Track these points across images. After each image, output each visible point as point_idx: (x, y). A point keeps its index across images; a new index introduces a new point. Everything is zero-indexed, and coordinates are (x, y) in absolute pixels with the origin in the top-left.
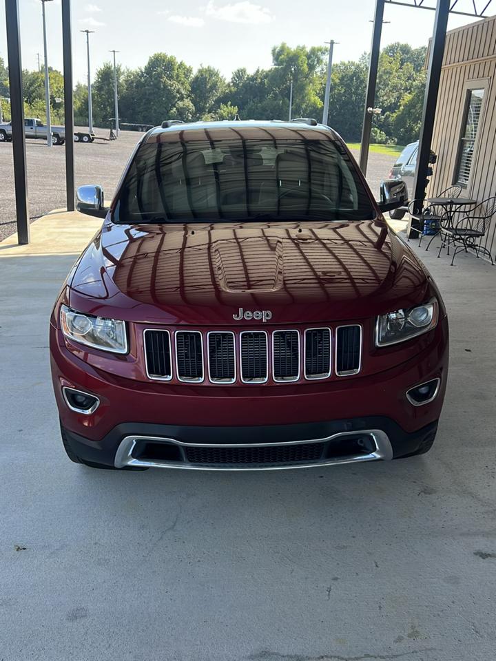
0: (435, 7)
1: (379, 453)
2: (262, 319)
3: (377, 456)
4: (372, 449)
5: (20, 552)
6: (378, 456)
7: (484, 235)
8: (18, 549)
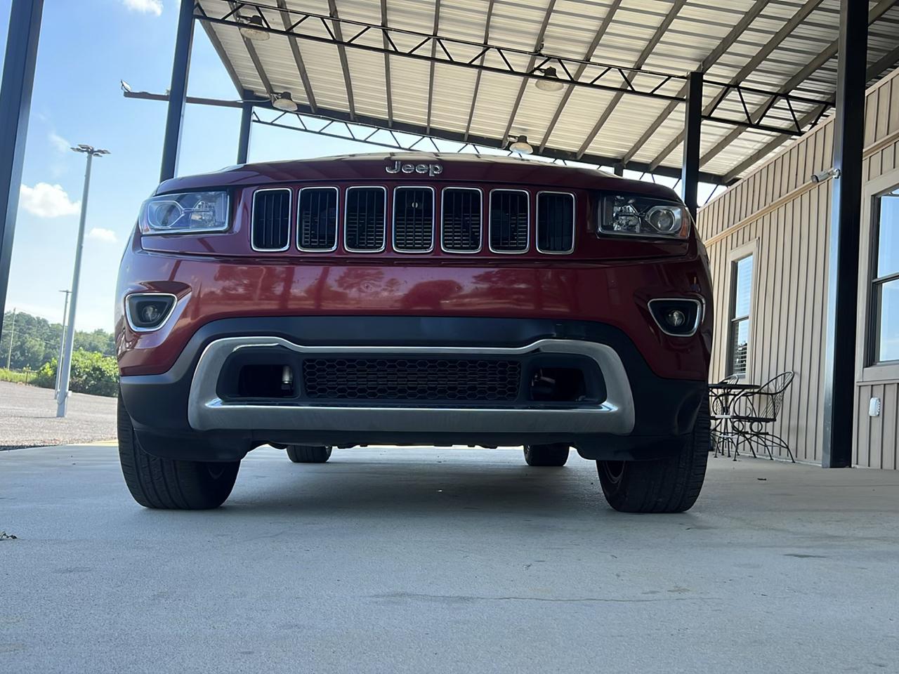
2: (428, 173)
3: (610, 406)
6: (613, 408)
7: (776, 420)
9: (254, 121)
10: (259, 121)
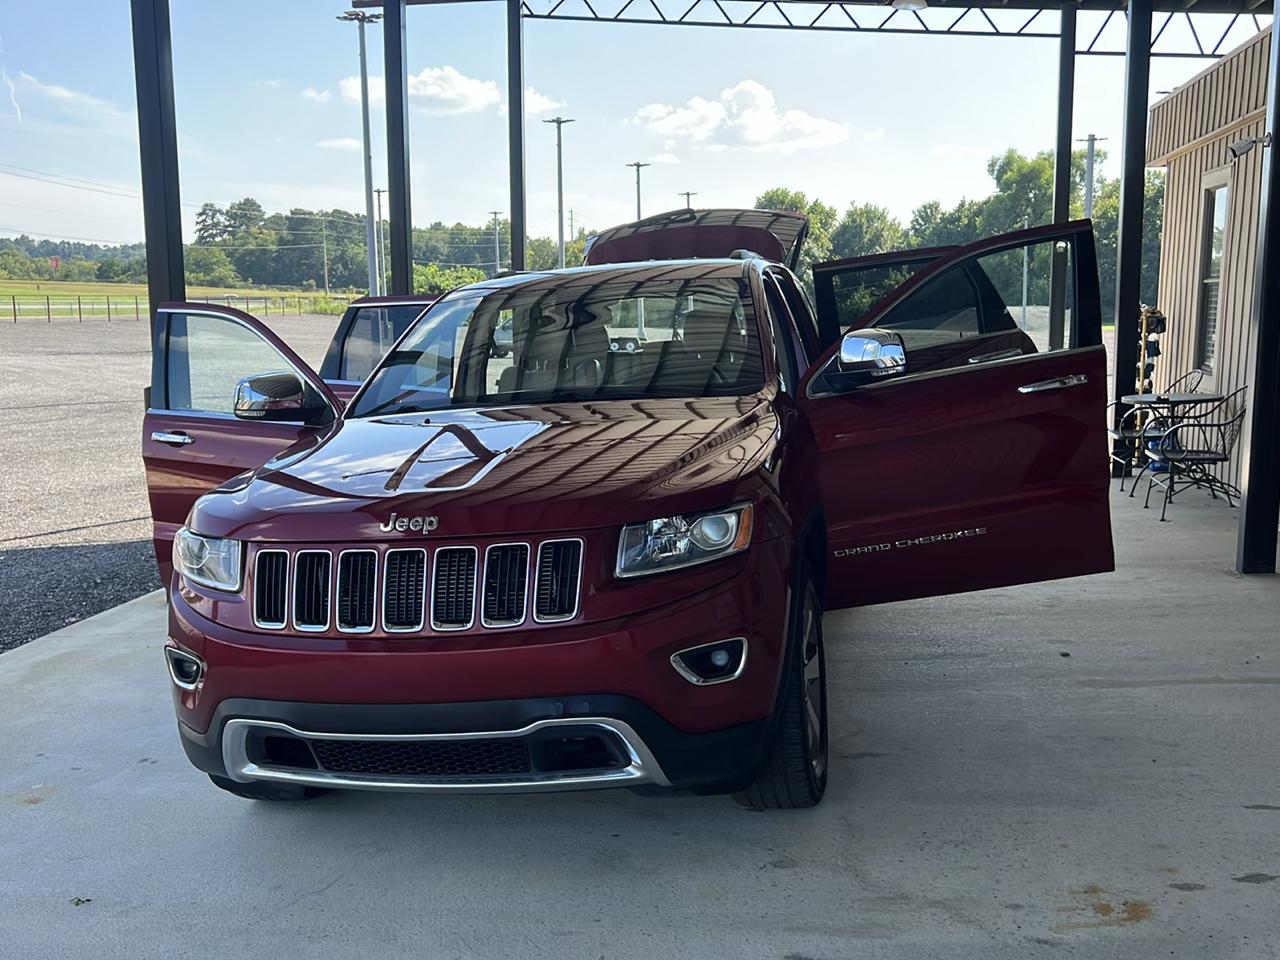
0: (1124, 50)
1: (638, 768)
2: (422, 529)
3: (634, 772)
4: (623, 761)
5: (82, 905)
6: (638, 774)
7: (1226, 459)
8: (79, 902)
9: (526, 16)
10: (532, 16)
